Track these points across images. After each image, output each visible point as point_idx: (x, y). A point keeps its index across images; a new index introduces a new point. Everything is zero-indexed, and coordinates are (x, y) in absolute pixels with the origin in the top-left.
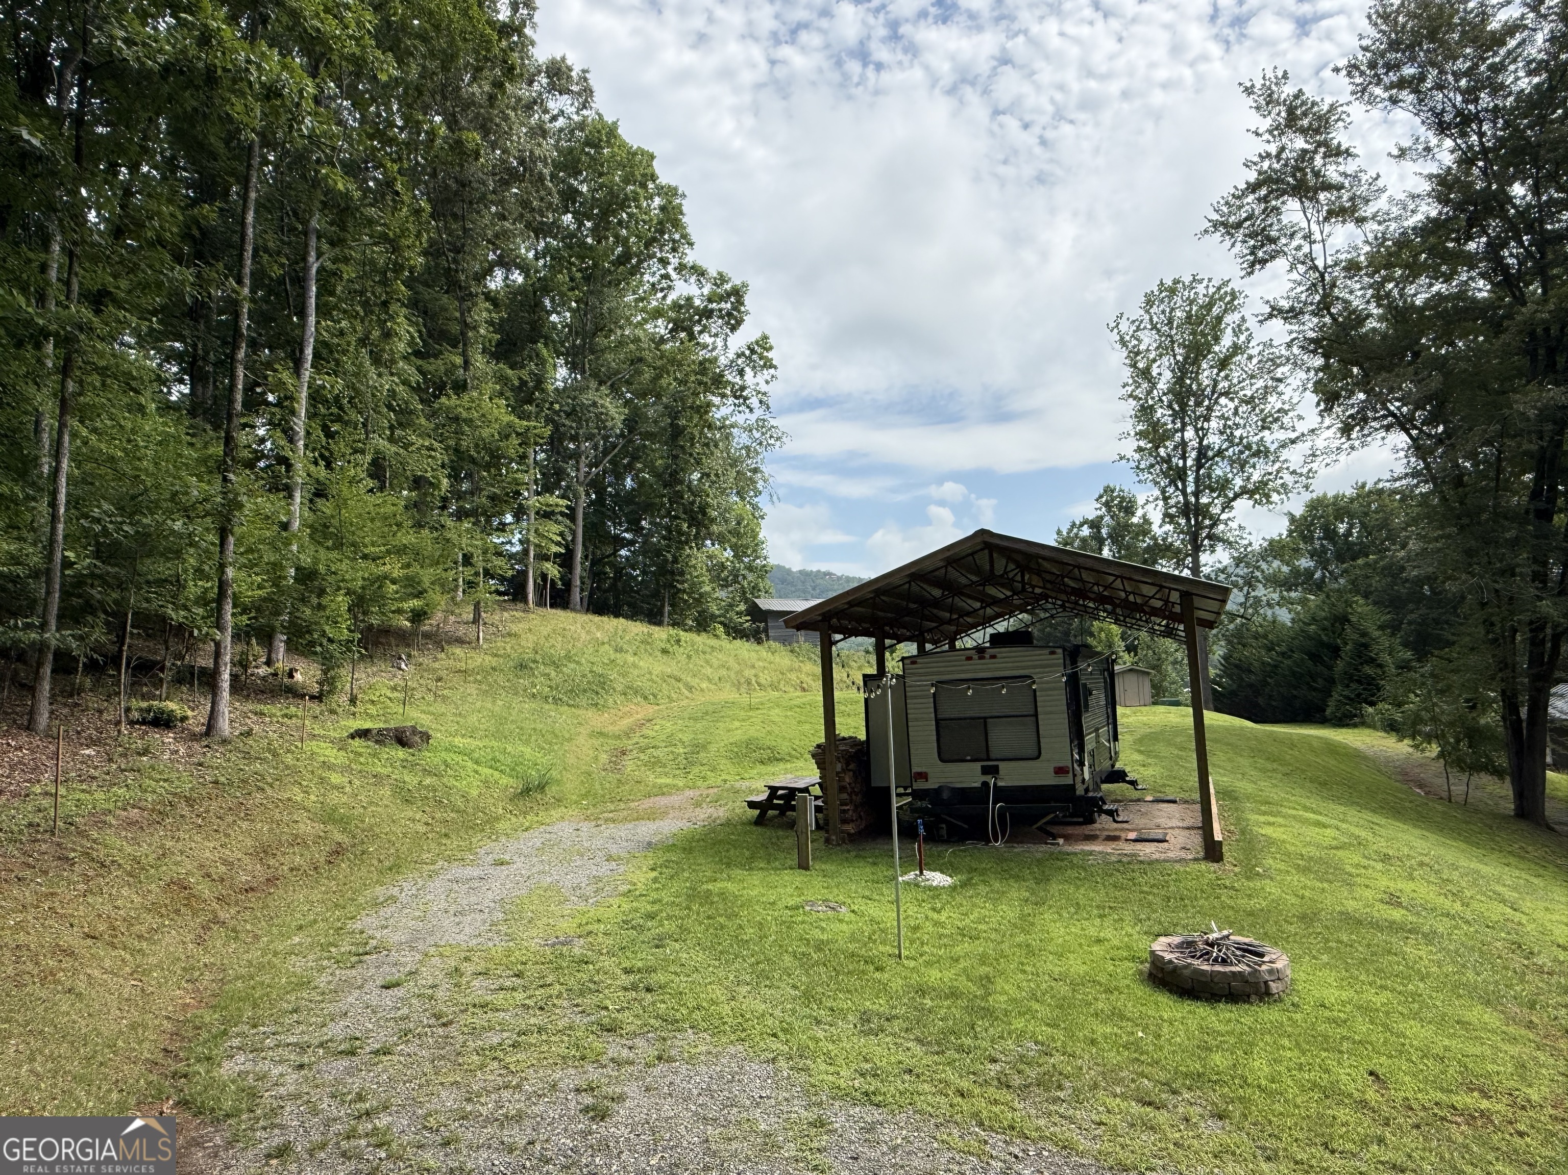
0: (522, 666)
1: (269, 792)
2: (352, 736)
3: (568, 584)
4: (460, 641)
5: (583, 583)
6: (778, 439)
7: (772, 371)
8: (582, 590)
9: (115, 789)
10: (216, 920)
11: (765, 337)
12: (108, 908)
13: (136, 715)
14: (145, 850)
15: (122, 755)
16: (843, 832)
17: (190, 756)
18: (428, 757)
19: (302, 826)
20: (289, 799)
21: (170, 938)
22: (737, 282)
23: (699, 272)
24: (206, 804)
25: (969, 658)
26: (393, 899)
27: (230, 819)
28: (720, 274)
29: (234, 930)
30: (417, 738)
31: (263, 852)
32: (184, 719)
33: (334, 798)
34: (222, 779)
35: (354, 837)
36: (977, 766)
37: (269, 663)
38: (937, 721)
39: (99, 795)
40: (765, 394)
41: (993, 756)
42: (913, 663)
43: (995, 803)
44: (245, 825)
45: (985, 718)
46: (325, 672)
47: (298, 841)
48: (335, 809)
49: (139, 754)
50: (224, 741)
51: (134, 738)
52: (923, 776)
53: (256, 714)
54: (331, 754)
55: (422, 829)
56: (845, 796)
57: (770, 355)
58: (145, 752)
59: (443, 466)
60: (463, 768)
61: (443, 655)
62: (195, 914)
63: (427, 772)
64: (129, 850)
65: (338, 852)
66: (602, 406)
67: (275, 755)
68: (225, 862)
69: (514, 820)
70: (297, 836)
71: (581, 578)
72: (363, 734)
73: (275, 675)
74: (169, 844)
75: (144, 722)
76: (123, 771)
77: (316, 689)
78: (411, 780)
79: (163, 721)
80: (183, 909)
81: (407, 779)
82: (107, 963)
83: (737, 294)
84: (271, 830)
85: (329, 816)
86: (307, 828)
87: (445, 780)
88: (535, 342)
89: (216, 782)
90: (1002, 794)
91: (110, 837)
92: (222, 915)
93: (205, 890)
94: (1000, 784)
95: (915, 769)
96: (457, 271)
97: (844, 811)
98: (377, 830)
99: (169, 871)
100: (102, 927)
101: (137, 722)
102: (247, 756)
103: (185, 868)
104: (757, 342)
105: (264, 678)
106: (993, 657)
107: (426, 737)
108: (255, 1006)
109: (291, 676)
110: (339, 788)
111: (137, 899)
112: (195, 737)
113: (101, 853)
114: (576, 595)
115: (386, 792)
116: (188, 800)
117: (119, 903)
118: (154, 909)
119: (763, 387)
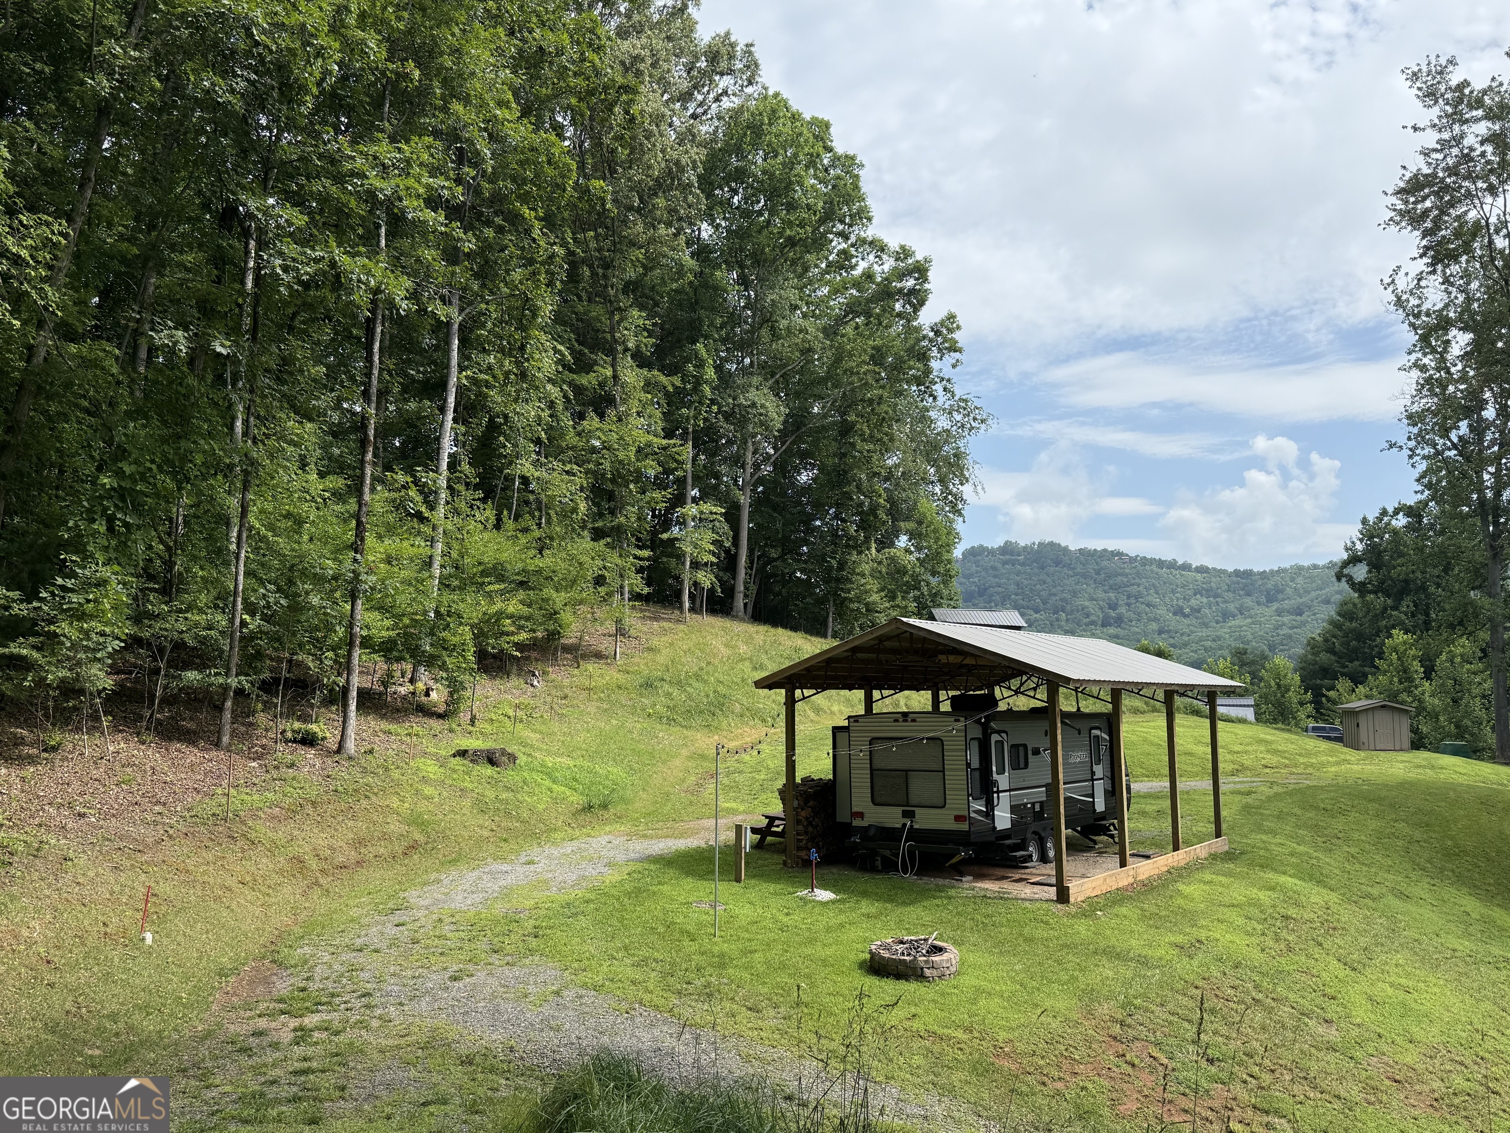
0: (648, 685)
1: (374, 798)
2: (454, 756)
3: (730, 591)
4: (598, 656)
5: (746, 588)
6: (983, 421)
7: (957, 355)
8: (746, 596)
9: (267, 793)
10: (317, 883)
11: (951, 317)
12: (253, 868)
13: (289, 735)
14: (280, 836)
15: (276, 768)
16: (798, 857)
17: (323, 769)
18: (510, 775)
19: (392, 827)
20: (388, 806)
21: (287, 890)
22: (919, 257)
23: (879, 247)
24: (325, 807)
25: (896, 721)
26: (439, 881)
27: (340, 818)
28: (903, 247)
29: (327, 891)
30: (505, 759)
31: (359, 843)
32: (324, 739)
33: (423, 806)
34: (340, 789)
35: (429, 837)
36: (899, 810)
37: (412, 681)
38: (872, 770)
39: (256, 797)
40: (949, 380)
41: (912, 802)
42: (856, 721)
43: (906, 842)
44: (350, 824)
45: (906, 771)
46: (451, 694)
47: (385, 837)
48: (420, 815)
49: (288, 767)
50: (350, 758)
51: (284, 753)
52: (861, 815)
53: (385, 732)
54: (431, 769)
55: (486, 833)
56: (800, 828)
57: (957, 335)
58: (292, 765)
59: (582, 489)
60: (539, 785)
61: (576, 672)
62: (304, 878)
63: (507, 788)
64: (271, 835)
65: (414, 847)
66: (763, 406)
67: (387, 769)
68: (331, 848)
69: (570, 831)
70: (385, 834)
71: (745, 583)
72: (463, 753)
73: (413, 693)
74: (296, 833)
75: (295, 741)
76: (275, 779)
77: (441, 709)
78: (490, 794)
79: (308, 741)
80: (298, 875)
81: (487, 793)
82: (249, 897)
83: (921, 271)
84: (367, 828)
85: (417, 821)
86: (395, 827)
87: (519, 796)
88: (694, 342)
89: (336, 791)
90: (915, 834)
91: (259, 825)
92: (321, 881)
93: (314, 864)
94: (916, 826)
95: (855, 809)
96: (606, 286)
97: (799, 841)
98: (448, 833)
99: (293, 850)
100: (248, 879)
101: (290, 741)
102: (364, 771)
103: (304, 849)
104: (942, 323)
105: (404, 698)
106: (914, 721)
107: (513, 758)
108: (323, 928)
109: (427, 694)
110: (428, 798)
111: (271, 866)
112: (330, 753)
113: (253, 835)
114: (739, 602)
115: (467, 803)
116: (314, 804)
117: (260, 866)
118: (281, 872)
119: (947, 372)
